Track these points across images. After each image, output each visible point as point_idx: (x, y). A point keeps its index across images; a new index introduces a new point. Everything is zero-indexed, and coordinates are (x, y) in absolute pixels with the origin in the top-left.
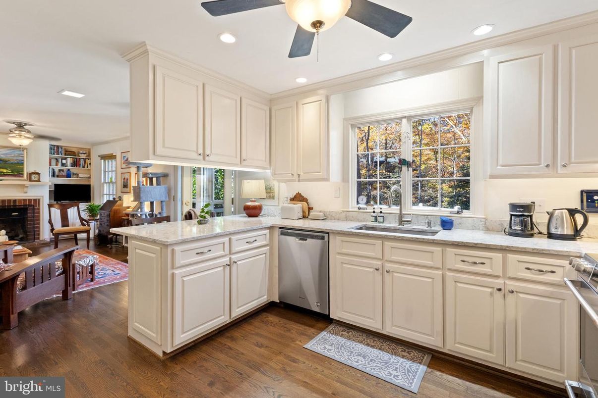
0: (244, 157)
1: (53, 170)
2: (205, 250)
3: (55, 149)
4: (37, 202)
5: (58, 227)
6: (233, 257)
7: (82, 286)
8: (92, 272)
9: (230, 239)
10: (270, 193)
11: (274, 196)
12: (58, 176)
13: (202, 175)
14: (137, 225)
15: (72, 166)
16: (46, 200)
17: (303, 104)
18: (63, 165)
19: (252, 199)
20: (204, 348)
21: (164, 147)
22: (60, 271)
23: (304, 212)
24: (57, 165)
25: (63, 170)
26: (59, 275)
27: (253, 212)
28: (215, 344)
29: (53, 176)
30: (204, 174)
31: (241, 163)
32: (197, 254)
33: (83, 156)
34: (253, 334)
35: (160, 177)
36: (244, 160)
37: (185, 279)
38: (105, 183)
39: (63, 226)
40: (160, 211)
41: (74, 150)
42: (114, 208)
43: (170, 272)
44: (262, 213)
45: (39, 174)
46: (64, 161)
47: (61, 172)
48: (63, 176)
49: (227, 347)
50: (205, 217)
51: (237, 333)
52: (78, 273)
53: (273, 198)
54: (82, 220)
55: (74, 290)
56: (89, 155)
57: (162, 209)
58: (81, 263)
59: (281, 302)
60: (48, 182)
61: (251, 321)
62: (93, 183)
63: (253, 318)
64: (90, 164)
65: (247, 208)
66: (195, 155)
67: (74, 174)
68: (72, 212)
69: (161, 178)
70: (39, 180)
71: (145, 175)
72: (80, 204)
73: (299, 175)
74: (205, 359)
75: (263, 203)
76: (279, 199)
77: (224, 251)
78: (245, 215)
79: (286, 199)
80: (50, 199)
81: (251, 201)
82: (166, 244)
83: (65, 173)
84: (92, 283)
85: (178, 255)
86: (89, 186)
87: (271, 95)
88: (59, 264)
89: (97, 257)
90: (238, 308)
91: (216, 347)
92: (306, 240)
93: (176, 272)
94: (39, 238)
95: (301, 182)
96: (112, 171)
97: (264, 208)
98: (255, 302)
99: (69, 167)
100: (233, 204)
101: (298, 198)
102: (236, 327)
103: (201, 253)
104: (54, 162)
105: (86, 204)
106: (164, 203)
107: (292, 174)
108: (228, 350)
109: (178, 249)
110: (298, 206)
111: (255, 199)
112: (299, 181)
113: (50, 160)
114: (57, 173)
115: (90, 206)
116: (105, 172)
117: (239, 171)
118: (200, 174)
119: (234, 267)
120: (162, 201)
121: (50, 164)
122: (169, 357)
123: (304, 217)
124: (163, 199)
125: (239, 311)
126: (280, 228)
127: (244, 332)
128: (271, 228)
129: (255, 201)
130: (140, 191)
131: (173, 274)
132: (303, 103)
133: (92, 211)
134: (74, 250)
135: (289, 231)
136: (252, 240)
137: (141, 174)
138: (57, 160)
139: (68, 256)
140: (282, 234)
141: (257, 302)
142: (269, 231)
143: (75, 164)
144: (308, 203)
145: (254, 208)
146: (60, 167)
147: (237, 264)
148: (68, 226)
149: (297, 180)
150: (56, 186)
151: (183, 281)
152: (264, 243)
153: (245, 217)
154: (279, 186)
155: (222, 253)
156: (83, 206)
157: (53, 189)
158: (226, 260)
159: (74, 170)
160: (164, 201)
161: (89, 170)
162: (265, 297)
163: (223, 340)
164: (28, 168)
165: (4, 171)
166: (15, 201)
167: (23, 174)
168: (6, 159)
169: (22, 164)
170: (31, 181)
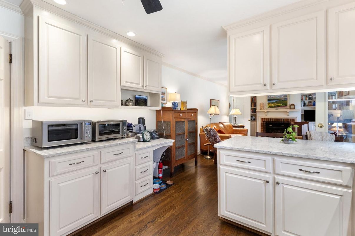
1: (304, 102)
2: (246, 160)
6: (277, 177)
9: (274, 159)
12: (308, 106)
16: (299, 119)
18: (310, 99)
21: (235, 86)
24: (306, 99)
25: (311, 102)
29: (305, 105)
31: (327, 84)
32: (238, 161)
37: (228, 175)
39: (298, 135)
45: (294, 105)
46: (310, 96)
47: (310, 103)
60: (300, 109)
70: (294, 109)
72: (309, 122)
77: (265, 167)
80: (302, 119)
99: (314, 100)
103: (242, 161)
104: (304, 97)
113: (302, 97)
114: (307, 104)
121: (302, 99)
138: (306, 96)
151: (226, 175)
155: (262, 168)
157: (303, 113)
164: (289, 103)
165: (279, 104)
166: (284, 119)
167: (287, 106)
168: (280, 98)
169: (287, 100)
170: (291, 109)
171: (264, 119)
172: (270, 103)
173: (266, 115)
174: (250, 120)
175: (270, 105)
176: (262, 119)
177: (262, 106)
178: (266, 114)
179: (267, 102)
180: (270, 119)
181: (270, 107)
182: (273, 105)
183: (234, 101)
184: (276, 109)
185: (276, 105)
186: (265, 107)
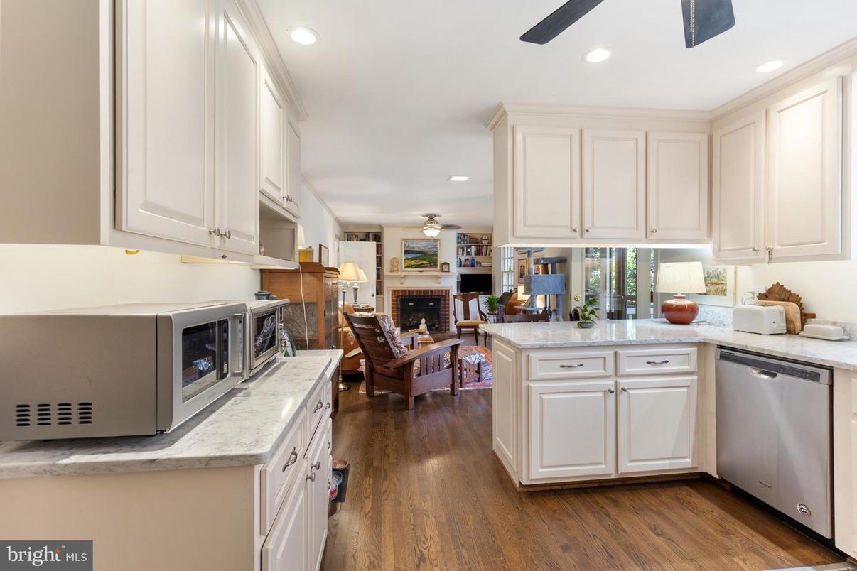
0: (652, 226)
1: (460, 259)
2: (575, 363)
3: (461, 237)
4: (447, 292)
5: (461, 320)
6: (621, 381)
7: (469, 384)
8: (478, 372)
9: (616, 353)
10: (715, 284)
11: (725, 290)
12: (464, 266)
13: (608, 259)
14: (509, 322)
15: (475, 255)
16: (454, 290)
17: (779, 112)
18: (468, 253)
19: (677, 294)
20: (572, 499)
21: (525, 225)
22: (448, 364)
23: (788, 321)
24: (463, 254)
25: (468, 260)
26: (447, 368)
27: (680, 315)
28: (589, 500)
29: (460, 266)
30: (610, 257)
31: (646, 237)
32: (562, 366)
33: (485, 243)
34: (653, 511)
35: (555, 263)
36: (652, 232)
37: (544, 397)
38: (505, 272)
39: (465, 319)
40: (555, 307)
41: (478, 237)
42: (510, 301)
43: (525, 384)
44: (697, 319)
45: (448, 264)
46: (469, 250)
47: (467, 262)
48: (468, 266)
49: (605, 511)
50: (588, 318)
51: (627, 499)
52: (466, 369)
53: (724, 293)
54: (481, 313)
55: (461, 387)
56: (491, 242)
57: (558, 305)
58: (468, 359)
59: (722, 480)
60: (456, 271)
61: (657, 490)
62: (494, 273)
63: (660, 487)
64: (491, 251)
65: (667, 309)
66: (567, 232)
67: (478, 263)
68: (473, 304)
69: (557, 265)
70: (448, 271)
71: (537, 262)
72: (480, 296)
73: (770, 251)
74: (568, 513)
75: (699, 301)
76: (735, 294)
77: (605, 369)
78: (665, 320)
79: (751, 295)
80: (458, 290)
81: (675, 297)
82: (519, 347)
83: (469, 263)
84: (478, 384)
85: (535, 364)
86: (491, 275)
87: (711, 112)
88: (447, 356)
89: (484, 355)
90: (631, 461)
91: (588, 504)
92: (774, 375)
93: (533, 385)
94: (449, 330)
95: (774, 264)
96: (511, 258)
97: (701, 310)
98: (668, 462)
99: (473, 256)
100: (652, 301)
101: (777, 294)
102: (629, 490)
103: (568, 366)
104: (460, 250)
105: (487, 296)
106: (560, 298)
107: (754, 250)
108: (604, 516)
109: (533, 355)
110: (776, 310)
111: (682, 294)
112: (770, 261)
113: (458, 249)
114: (463, 263)
115: (489, 298)
116: (505, 259)
117: (662, 249)
118: (606, 257)
119: (623, 398)
120: (557, 295)
121: (458, 254)
122: (526, 490)
123: (790, 331)
124: (559, 292)
125: (632, 466)
126: (721, 347)
127: (639, 501)
128: (702, 345)
129: (683, 298)
130: (530, 281)
131: (529, 386)
132: (780, 109)
133: (490, 303)
134: (458, 345)
135: (737, 354)
136: (658, 360)
137: (532, 259)
138: (463, 248)
139: (454, 349)
140: (723, 357)
141: (671, 464)
142: (696, 349)
143: (478, 252)
144: (800, 305)
145: (681, 309)
146: (465, 256)
147: (629, 394)
148: (469, 319)
149: (767, 259)
150: (463, 276)
151: (542, 399)
152: (686, 368)
153: (665, 323)
154: (736, 273)
155: (601, 372)
156: (483, 298)
157: (460, 279)
158: (609, 383)
159: (478, 258)
160: (560, 295)
161: (491, 257)
162: (689, 460)
163: (601, 499)
164: (441, 260)
165: (425, 262)
166: (432, 291)
167: (437, 265)
168: (426, 250)
169: (436, 255)
170: (442, 271)
171: (399, 291)
172: (408, 259)
173: (402, 284)
174: (375, 293)
175: (409, 262)
176: (394, 292)
177: (395, 264)
178: (402, 281)
179: (403, 257)
180: (409, 291)
181: (408, 267)
182: (413, 262)
183: (338, 251)
184: (420, 271)
185: (419, 263)
186: (400, 267)
